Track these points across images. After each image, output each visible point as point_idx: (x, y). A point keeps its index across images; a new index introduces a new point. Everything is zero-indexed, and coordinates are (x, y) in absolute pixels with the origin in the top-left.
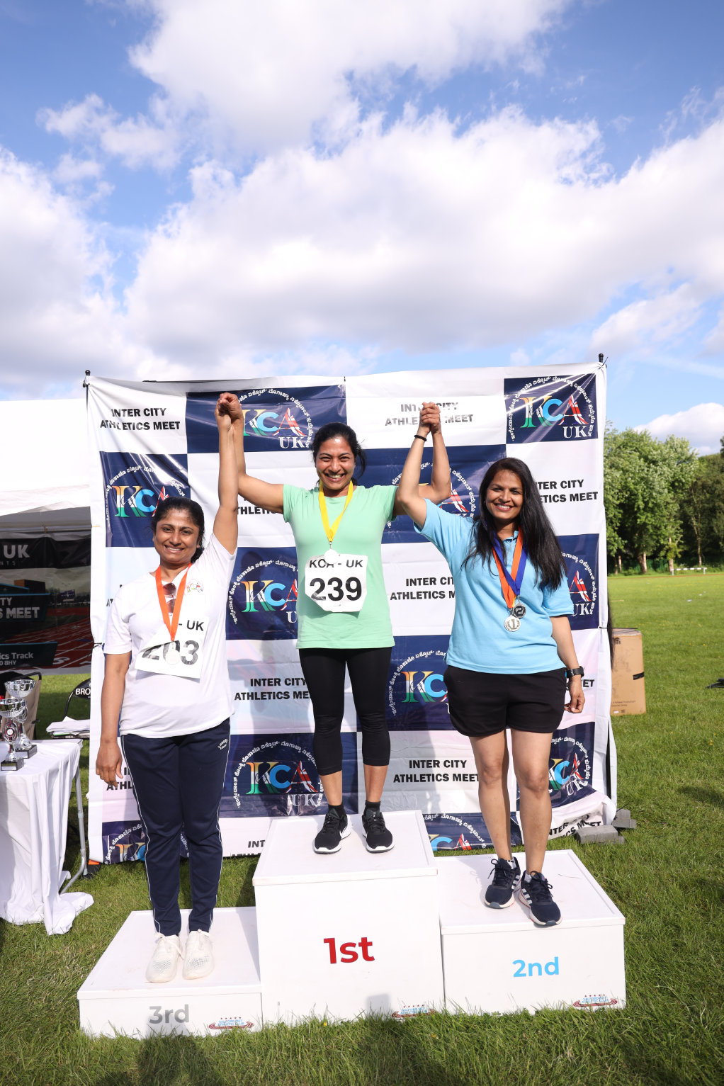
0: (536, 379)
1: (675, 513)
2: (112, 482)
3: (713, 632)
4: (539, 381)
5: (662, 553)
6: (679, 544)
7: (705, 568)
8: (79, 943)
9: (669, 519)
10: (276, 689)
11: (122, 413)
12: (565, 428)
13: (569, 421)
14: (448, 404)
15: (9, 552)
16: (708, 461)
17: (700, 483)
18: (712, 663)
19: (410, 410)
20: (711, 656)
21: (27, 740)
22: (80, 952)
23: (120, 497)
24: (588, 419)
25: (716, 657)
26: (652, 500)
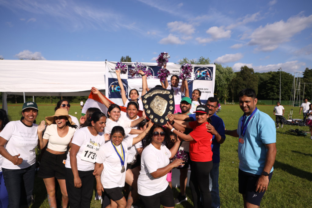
1: (227, 88)
2: (111, 84)
3: (235, 121)
4: (201, 68)
5: (223, 98)
6: (228, 96)
7: (234, 103)
9: (225, 89)
11: (114, 69)
13: (207, 76)
16: (237, 73)
17: (234, 80)
20: (234, 127)
23: (112, 88)
24: (211, 76)
25: (235, 127)
26: (221, 83)
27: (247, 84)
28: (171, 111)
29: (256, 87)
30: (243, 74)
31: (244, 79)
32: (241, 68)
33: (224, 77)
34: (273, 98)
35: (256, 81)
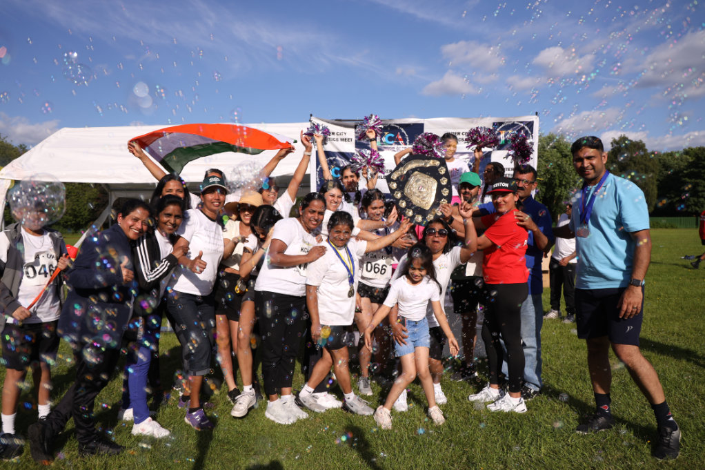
0: (505, 123)
4: (508, 124)
26: (565, 179)
28: (445, 197)
29: (651, 186)
32: (612, 143)
34: (697, 212)
35: (653, 171)
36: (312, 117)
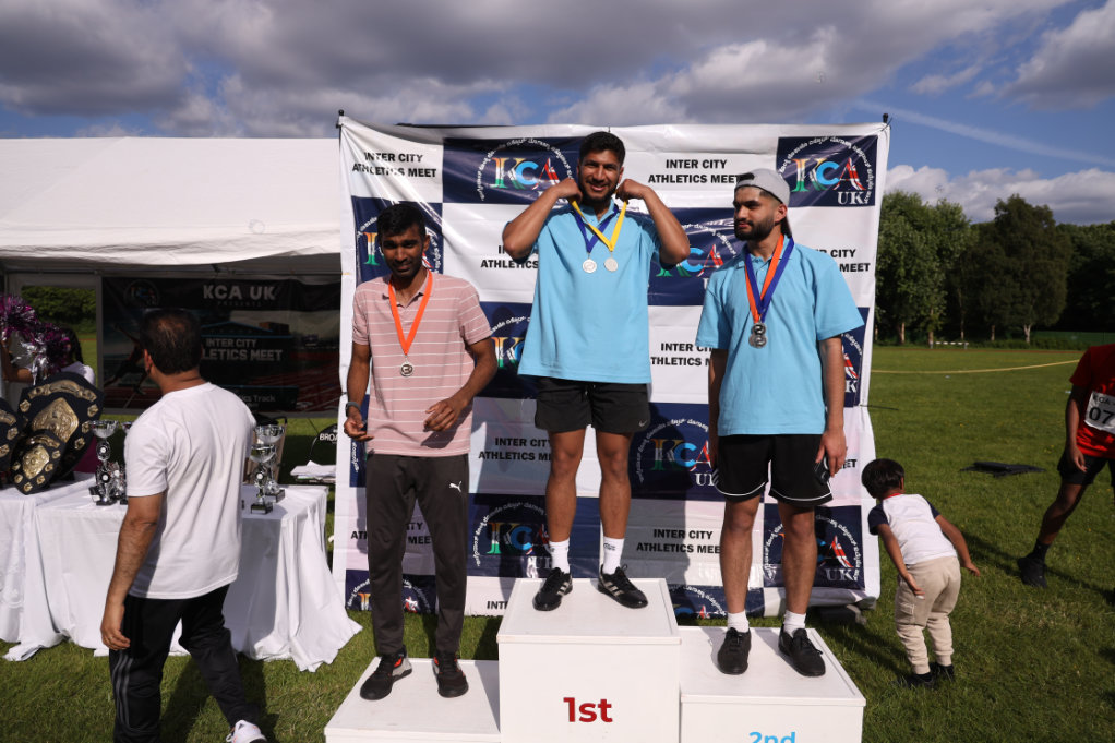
0: (812, 139)
1: (940, 284)
2: (363, 228)
3: (971, 412)
4: (815, 141)
5: (922, 325)
6: (941, 315)
7: (967, 344)
8: (324, 682)
9: (932, 289)
10: (521, 449)
11: (375, 157)
12: (840, 194)
14: (716, 162)
15: (256, 293)
16: (983, 229)
17: (970, 252)
18: (968, 445)
19: (675, 166)
20: (967, 437)
21: (275, 484)
22: (326, 691)
23: (371, 245)
24: (865, 185)
25: (973, 439)
26: (915, 268)
27: (1022, 269)
29: (1058, 281)
30: (1008, 230)
31: (1012, 250)
32: (996, 209)
33: (926, 244)
35: (1062, 257)
36: (341, 117)
